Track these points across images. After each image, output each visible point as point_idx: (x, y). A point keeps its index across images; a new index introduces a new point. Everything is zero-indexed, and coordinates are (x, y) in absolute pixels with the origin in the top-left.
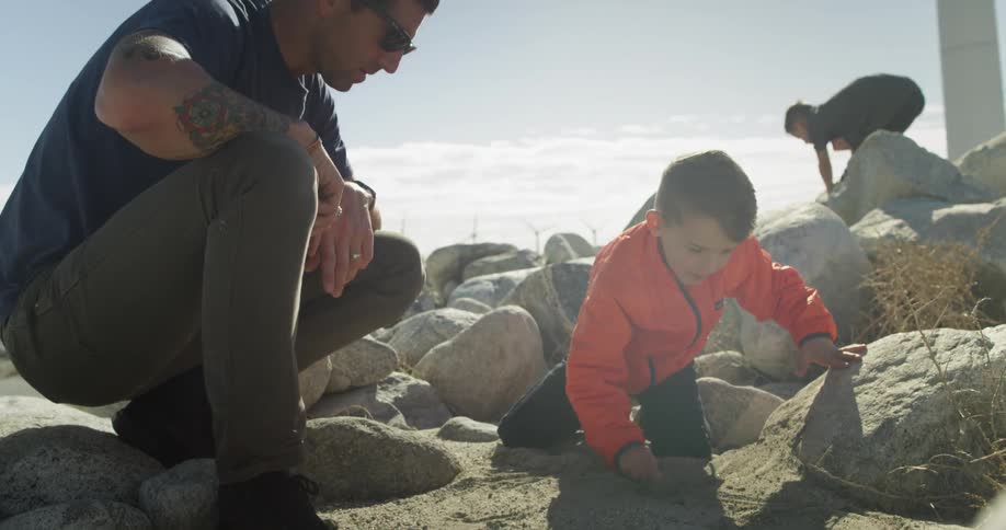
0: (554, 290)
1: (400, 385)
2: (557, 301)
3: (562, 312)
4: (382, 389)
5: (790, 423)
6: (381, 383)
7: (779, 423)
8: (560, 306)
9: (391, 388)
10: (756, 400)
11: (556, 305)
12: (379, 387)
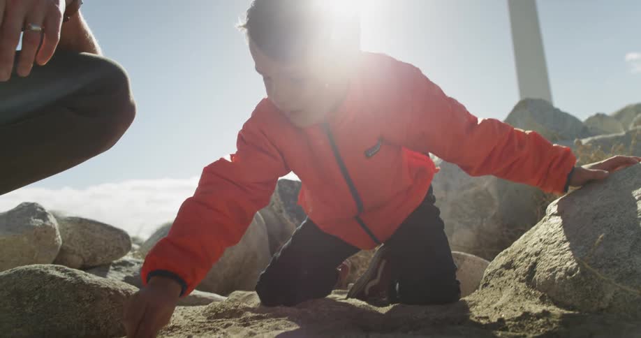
0: (279, 200)
1: (133, 267)
2: (283, 208)
3: (285, 216)
4: (115, 270)
5: (516, 263)
6: (114, 265)
7: (502, 266)
8: (284, 211)
9: (124, 269)
10: (466, 262)
11: (281, 211)
12: (111, 267)
